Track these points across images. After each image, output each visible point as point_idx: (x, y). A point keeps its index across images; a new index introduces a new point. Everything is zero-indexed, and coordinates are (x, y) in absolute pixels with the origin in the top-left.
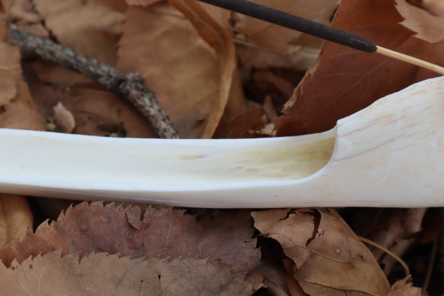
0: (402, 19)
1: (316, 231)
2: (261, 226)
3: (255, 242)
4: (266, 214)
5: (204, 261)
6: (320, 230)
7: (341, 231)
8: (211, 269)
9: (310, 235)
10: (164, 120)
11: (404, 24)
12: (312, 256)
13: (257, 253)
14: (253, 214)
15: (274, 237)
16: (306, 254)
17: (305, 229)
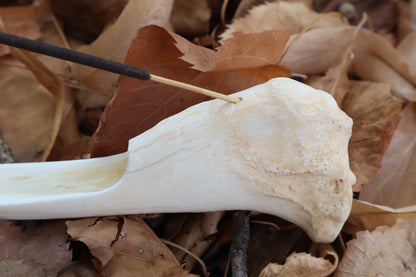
0: (182, 55)
1: (119, 234)
2: (72, 232)
3: (68, 245)
4: (78, 221)
5: (20, 262)
6: (122, 233)
7: (143, 234)
8: (26, 268)
9: (114, 238)
10: (5, 152)
11: (183, 58)
12: (117, 255)
13: (69, 255)
14: (67, 223)
15: (81, 240)
16: (110, 254)
17: (110, 232)
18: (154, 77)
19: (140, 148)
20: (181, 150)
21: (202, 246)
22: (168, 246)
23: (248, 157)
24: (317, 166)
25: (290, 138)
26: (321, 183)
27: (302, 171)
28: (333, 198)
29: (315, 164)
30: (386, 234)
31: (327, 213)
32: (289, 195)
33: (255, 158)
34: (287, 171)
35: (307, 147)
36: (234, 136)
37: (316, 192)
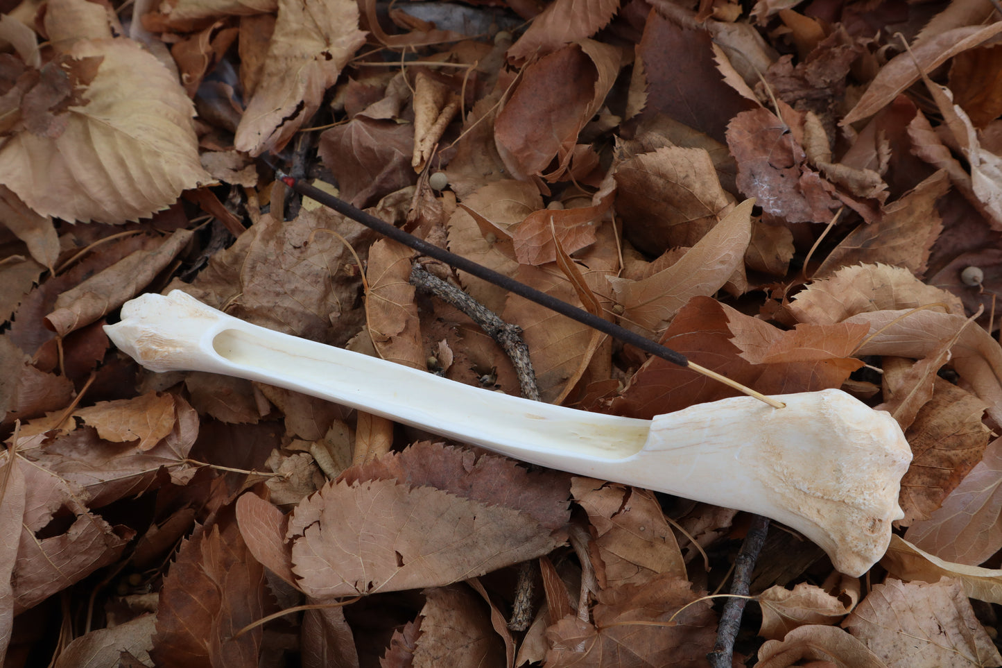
0: (732, 336)
1: (622, 507)
2: (575, 491)
3: (569, 503)
4: (584, 481)
5: (516, 512)
6: (626, 507)
7: (649, 511)
8: (521, 520)
9: (617, 511)
10: (528, 374)
11: (733, 341)
12: (616, 528)
13: (568, 514)
14: (573, 480)
15: (582, 504)
16: (609, 525)
17: (613, 503)
18: (692, 365)
19: (663, 429)
20: (705, 442)
21: (709, 536)
22: (672, 526)
23: (778, 468)
24: (855, 498)
25: (831, 461)
26: (855, 516)
27: (836, 498)
28: (866, 536)
29: (853, 495)
30: (923, 588)
31: (855, 549)
32: (816, 519)
33: (785, 472)
34: (820, 494)
35: (848, 475)
36: (768, 443)
37: (848, 525)
